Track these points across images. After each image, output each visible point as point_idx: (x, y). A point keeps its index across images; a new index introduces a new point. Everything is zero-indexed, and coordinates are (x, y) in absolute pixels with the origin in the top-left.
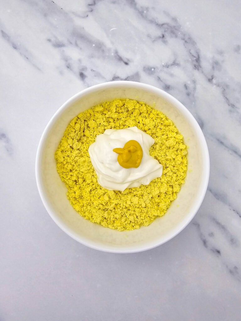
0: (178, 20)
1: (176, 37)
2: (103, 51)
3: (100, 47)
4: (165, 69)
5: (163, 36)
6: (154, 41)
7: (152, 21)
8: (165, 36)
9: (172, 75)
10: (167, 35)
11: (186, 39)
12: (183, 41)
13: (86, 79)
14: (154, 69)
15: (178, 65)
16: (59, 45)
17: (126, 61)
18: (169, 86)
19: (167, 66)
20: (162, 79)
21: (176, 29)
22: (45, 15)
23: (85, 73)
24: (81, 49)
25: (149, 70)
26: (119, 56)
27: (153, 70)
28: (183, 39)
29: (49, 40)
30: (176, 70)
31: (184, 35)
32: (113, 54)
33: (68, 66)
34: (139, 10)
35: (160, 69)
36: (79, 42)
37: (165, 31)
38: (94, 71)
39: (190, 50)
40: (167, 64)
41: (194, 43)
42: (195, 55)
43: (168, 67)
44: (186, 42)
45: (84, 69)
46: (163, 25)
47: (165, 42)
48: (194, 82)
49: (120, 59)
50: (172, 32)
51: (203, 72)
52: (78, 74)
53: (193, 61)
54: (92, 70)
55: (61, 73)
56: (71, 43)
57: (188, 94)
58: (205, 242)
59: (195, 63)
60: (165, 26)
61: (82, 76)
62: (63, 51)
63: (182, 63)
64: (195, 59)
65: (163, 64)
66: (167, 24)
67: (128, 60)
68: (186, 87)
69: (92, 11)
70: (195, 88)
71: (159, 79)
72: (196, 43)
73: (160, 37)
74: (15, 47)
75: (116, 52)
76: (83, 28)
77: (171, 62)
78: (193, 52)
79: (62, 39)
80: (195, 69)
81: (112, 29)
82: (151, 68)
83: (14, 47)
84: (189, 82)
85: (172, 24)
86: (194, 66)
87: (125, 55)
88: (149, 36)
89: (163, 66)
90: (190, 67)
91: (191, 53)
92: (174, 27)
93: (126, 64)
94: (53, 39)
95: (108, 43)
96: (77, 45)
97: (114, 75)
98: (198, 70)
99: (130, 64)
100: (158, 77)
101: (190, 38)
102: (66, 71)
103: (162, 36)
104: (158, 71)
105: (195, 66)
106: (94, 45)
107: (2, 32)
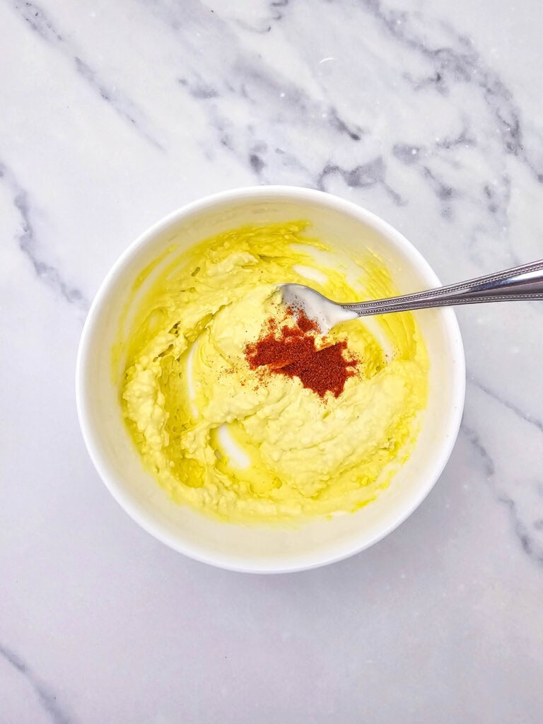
0: (473, 41)
1: (468, 79)
2: (303, 108)
3: (296, 99)
4: (443, 152)
5: (439, 78)
6: (419, 87)
7: (414, 45)
8: (444, 79)
9: (456, 165)
10: (448, 77)
11: (490, 85)
12: (484, 90)
13: (264, 171)
14: (418, 150)
15: (471, 142)
16: (204, 93)
17: (354, 131)
18: (451, 189)
19: (446, 145)
20: (434, 173)
21: (468, 63)
22: (176, 26)
23: (263, 157)
24: (253, 102)
25: (406, 153)
26: (338, 120)
27: (414, 152)
28: (484, 85)
29: (183, 82)
30: (464, 154)
31: (486, 76)
32: (324, 116)
33: (225, 140)
34: (384, 19)
35: (430, 152)
36: (249, 88)
37: (443, 67)
38: (282, 152)
39: (498, 110)
40: (445, 140)
41: (506, 95)
42: (510, 121)
43: (448, 147)
44: (489, 91)
45: (261, 147)
46: (438, 52)
47: (443, 91)
48: (506, 181)
49: (342, 127)
50: (460, 70)
51: (526, 160)
52: (247, 160)
53: (504, 134)
54: (278, 151)
55: (209, 156)
56: (231, 89)
57: (493, 209)
58: (525, 543)
59: (509, 139)
60: (442, 55)
61: (255, 162)
62: (215, 106)
63: (480, 139)
64: (509, 129)
65: (438, 140)
66: (448, 51)
67: (359, 129)
68: (488, 192)
69: (279, 18)
70: (507, 197)
71: (428, 173)
72: (511, 96)
73: (432, 80)
74: (106, 96)
75: (333, 112)
76: (260, 56)
77: (455, 135)
78: (505, 113)
79: (211, 79)
80: (509, 153)
81: (323, 61)
82: (411, 149)
83: (103, 96)
84: (495, 182)
85: (460, 50)
86: (506, 146)
87: (353, 118)
88: (406, 76)
89: (438, 145)
90: (497, 147)
91: (499, 117)
92: (464, 57)
93: (355, 137)
94: (191, 80)
95: (314, 91)
96: (244, 94)
97: (329, 161)
98: (516, 154)
99: (364, 138)
100: (426, 168)
101: (498, 84)
102: (220, 151)
103: (435, 77)
104: (426, 155)
105: (509, 146)
106: (283, 95)
107: (78, 61)
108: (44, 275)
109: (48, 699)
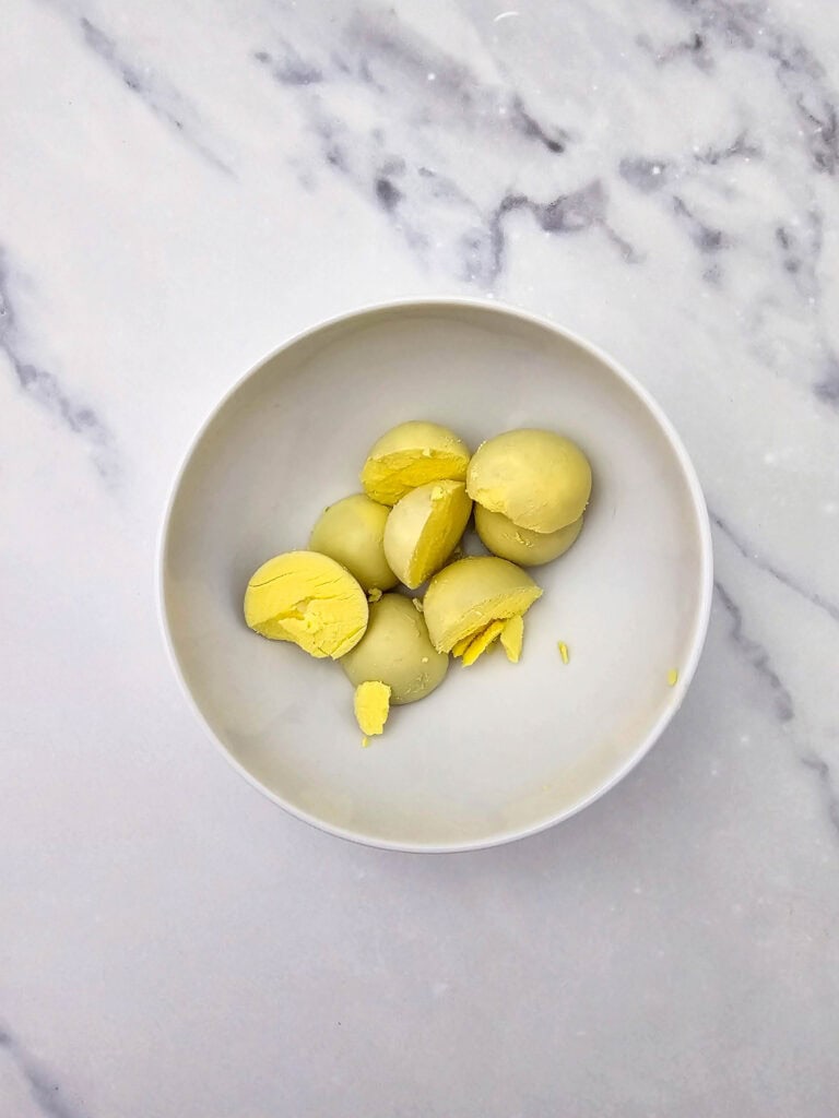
1: (749, 44)
2: (467, 98)
3: (454, 83)
4: (706, 170)
5: (699, 43)
6: (663, 60)
8: (707, 45)
9: (729, 193)
10: (714, 41)
11: (787, 53)
12: (777, 63)
13: (402, 208)
14: (663, 167)
15: (753, 152)
16: (299, 76)
17: (553, 135)
18: (720, 233)
19: (713, 159)
20: (690, 207)
21: (748, 17)
23: (398, 183)
24: (382, 89)
25: (642, 173)
26: (525, 117)
27: (656, 171)
28: (775, 54)
29: (263, 57)
30: (743, 173)
31: (780, 39)
32: (503, 111)
33: (334, 155)
35: (683, 170)
36: (375, 65)
37: (706, 24)
38: (430, 174)
39: (801, 97)
40: (710, 149)
41: (816, 71)
42: (822, 116)
43: (714, 162)
44: (785, 64)
45: (395, 166)
47: (705, 65)
48: (815, 219)
49: (532, 129)
50: (734, 28)
52: (371, 187)
53: (811, 138)
54: (423, 172)
55: (307, 182)
56: (344, 68)
57: (792, 267)
59: (819, 146)
60: (704, 4)
61: (386, 193)
62: (316, 98)
63: (769, 147)
64: (820, 130)
65: (696, 149)
67: (563, 134)
68: (783, 238)
70: (817, 245)
71: (679, 206)
72: (824, 72)
73: (687, 47)
74: (133, 83)
75: (518, 104)
76: (392, 11)
77: (726, 143)
78: (812, 104)
79: (311, 52)
80: (820, 171)
81: (503, 15)
82: (651, 165)
83: (129, 83)
84: (795, 221)
86: (814, 159)
87: (551, 114)
88: (642, 42)
89: (697, 158)
90: (799, 159)
91: (803, 109)
92: (742, 7)
93: (555, 147)
94: (276, 53)
95: (486, 70)
96: (366, 76)
97: (509, 190)
98: (831, 172)
99: (572, 149)
100: (676, 198)
101: (801, 52)
102: (325, 173)
103: (693, 43)
104: (677, 176)
105: (819, 158)
106: (432, 77)
107: (85, 23)
108: (33, 386)
109: (45, 1089)
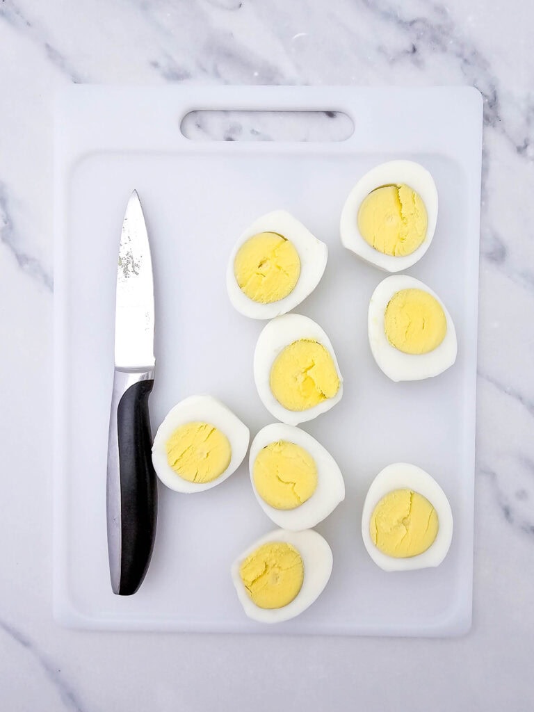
0: (448, 10)
1: (444, 50)
3: (269, 77)
5: (414, 50)
6: (393, 60)
7: (388, 16)
8: (419, 50)
10: (423, 48)
11: (467, 54)
12: (461, 61)
16: (176, 75)
21: (444, 33)
22: (145, 7)
23: (238, 139)
24: (226, 81)
28: (460, 55)
29: (155, 65)
31: (462, 46)
33: (199, 123)
36: (222, 68)
37: (418, 38)
38: (257, 133)
39: (475, 80)
41: (484, 65)
42: (489, 93)
44: (466, 61)
45: (236, 129)
46: (412, 23)
47: (418, 63)
48: (485, 154)
50: (435, 39)
51: (504, 131)
54: (253, 132)
56: (204, 70)
58: (507, 512)
59: (487, 110)
60: (417, 26)
64: (487, 100)
66: (424, 21)
70: (486, 170)
72: (489, 65)
73: (408, 52)
74: (77, 82)
76: (232, 34)
78: (482, 85)
79: (182, 60)
80: (487, 126)
81: (298, 35)
83: (75, 82)
85: (435, 19)
86: (483, 118)
88: (381, 49)
91: (477, 88)
92: (440, 27)
93: (331, 115)
94: (163, 62)
95: (288, 69)
96: (217, 74)
98: (494, 126)
101: (475, 53)
102: (195, 134)
103: (410, 49)
105: (486, 117)
106: (256, 74)
107: (47, 46)
108: (26, 266)
109: (53, 672)
